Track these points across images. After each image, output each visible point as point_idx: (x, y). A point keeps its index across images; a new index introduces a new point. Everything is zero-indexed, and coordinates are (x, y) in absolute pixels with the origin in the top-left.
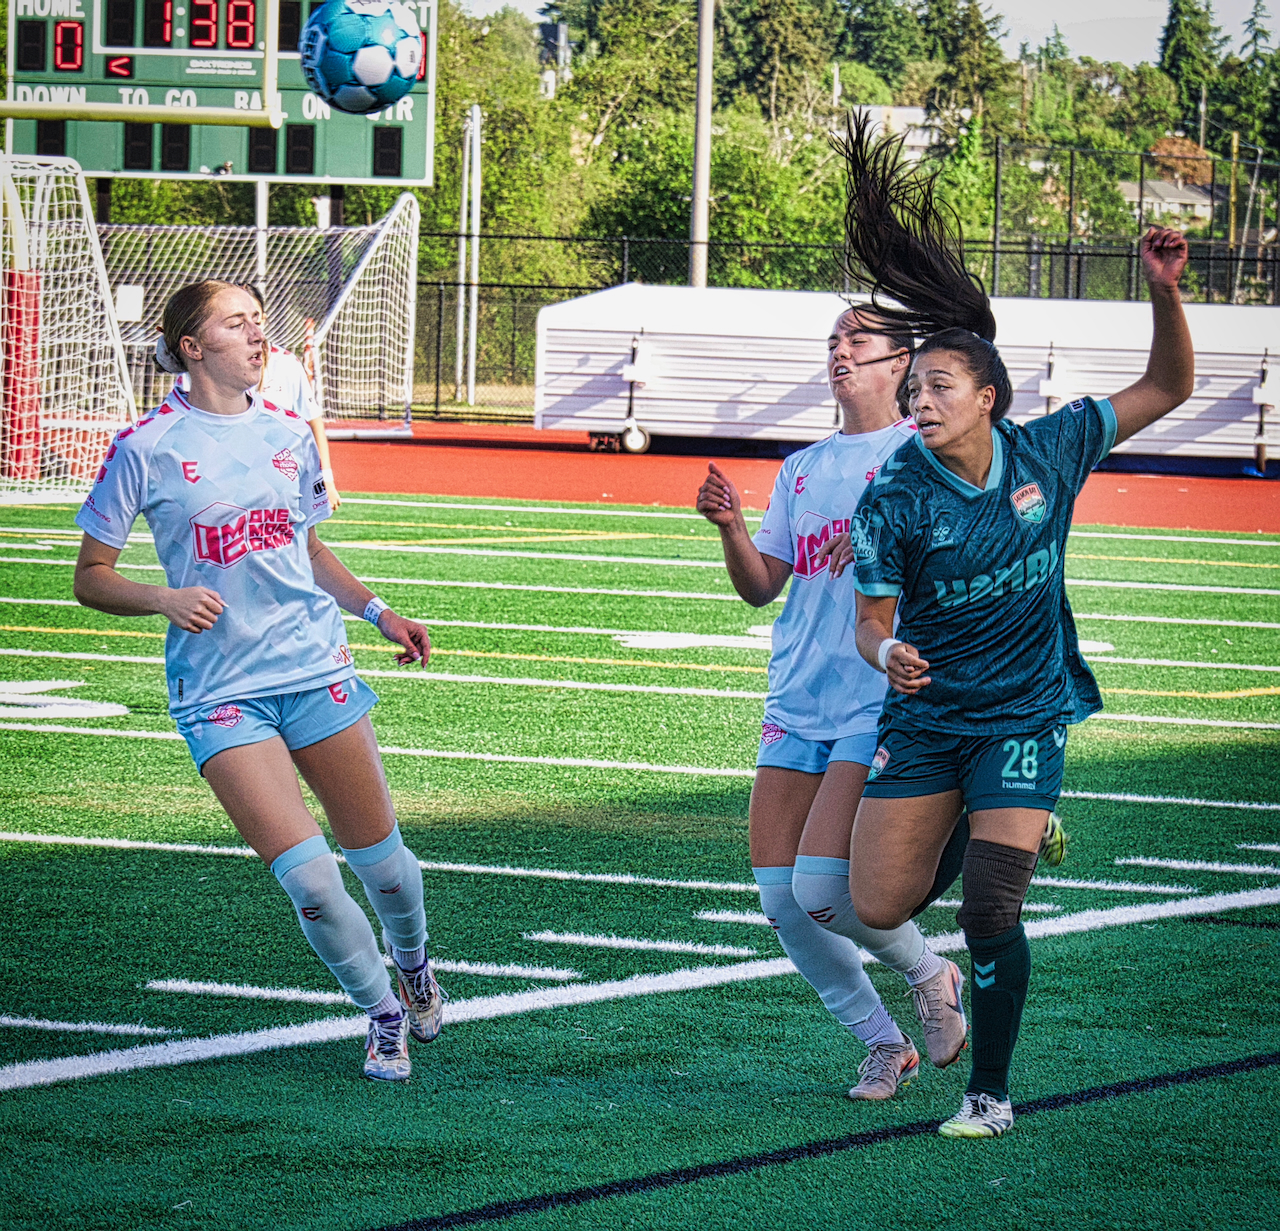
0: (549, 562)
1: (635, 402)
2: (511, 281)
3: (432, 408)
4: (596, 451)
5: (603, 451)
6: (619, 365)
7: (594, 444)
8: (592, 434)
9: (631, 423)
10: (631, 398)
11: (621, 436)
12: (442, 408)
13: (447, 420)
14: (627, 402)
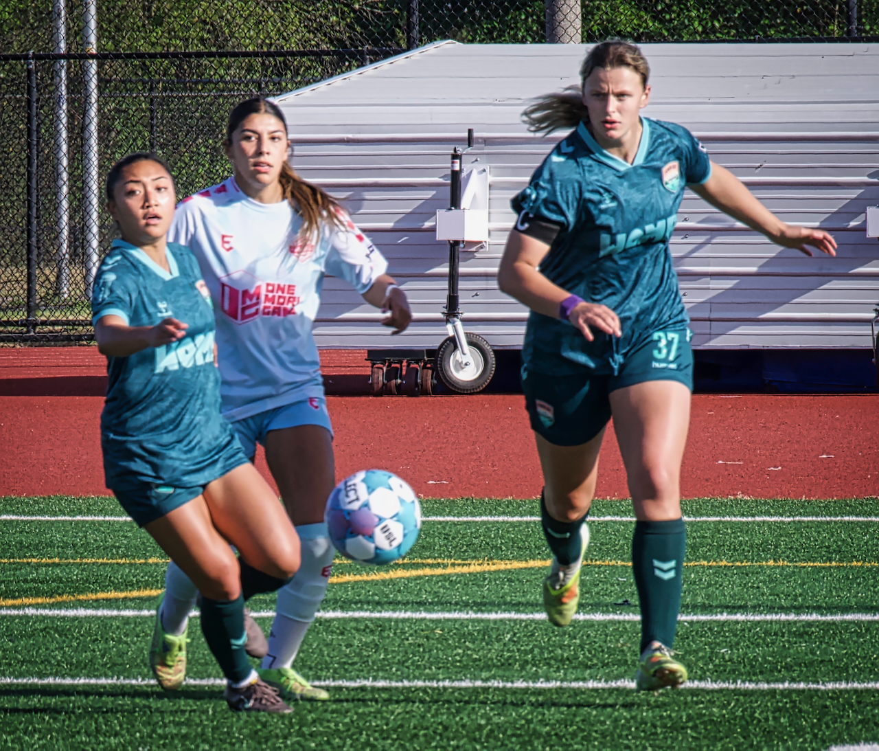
0: (364, 627)
1: (462, 285)
2: (144, 48)
3: (21, 316)
4: (385, 391)
5: (400, 391)
6: (427, 210)
7: (380, 377)
8: (375, 356)
9: (457, 329)
10: (453, 277)
11: (436, 357)
12: (43, 315)
13: (55, 339)
14: (445, 285)
